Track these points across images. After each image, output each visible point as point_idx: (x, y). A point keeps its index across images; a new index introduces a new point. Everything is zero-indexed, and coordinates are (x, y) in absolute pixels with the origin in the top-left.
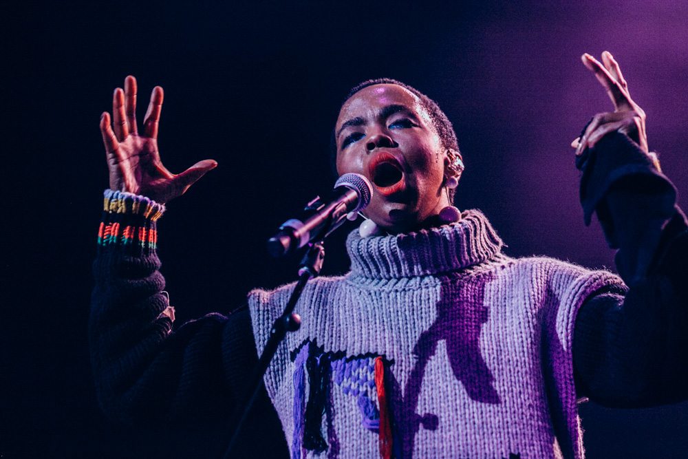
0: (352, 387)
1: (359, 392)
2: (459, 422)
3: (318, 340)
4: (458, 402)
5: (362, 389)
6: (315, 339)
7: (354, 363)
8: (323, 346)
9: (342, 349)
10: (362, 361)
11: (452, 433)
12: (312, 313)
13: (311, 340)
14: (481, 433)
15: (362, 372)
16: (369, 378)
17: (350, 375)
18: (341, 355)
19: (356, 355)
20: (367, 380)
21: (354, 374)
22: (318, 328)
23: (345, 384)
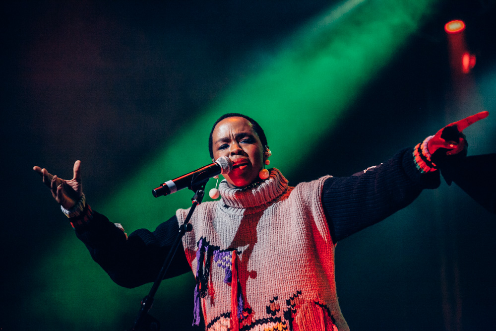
0: (223, 264)
1: (226, 267)
2: (272, 279)
3: (207, 238)
4: (271, 269)
5: (228, 265)
6: (205, 238)
7: (224, 253)
8: (209, 242)
9: (218, 246)
10: (227, 252)
11: (269, 284)
12: (205, 224)
13: (203, 238)
14: (282, 283)
15: (227, 258)
16: (230, 261)
17: (222, 259)
18: (217, 248)
19: (224, 249)
20: (229, 262)
21: (224, 259)
22: (207, 232)
23: (219, 262)
